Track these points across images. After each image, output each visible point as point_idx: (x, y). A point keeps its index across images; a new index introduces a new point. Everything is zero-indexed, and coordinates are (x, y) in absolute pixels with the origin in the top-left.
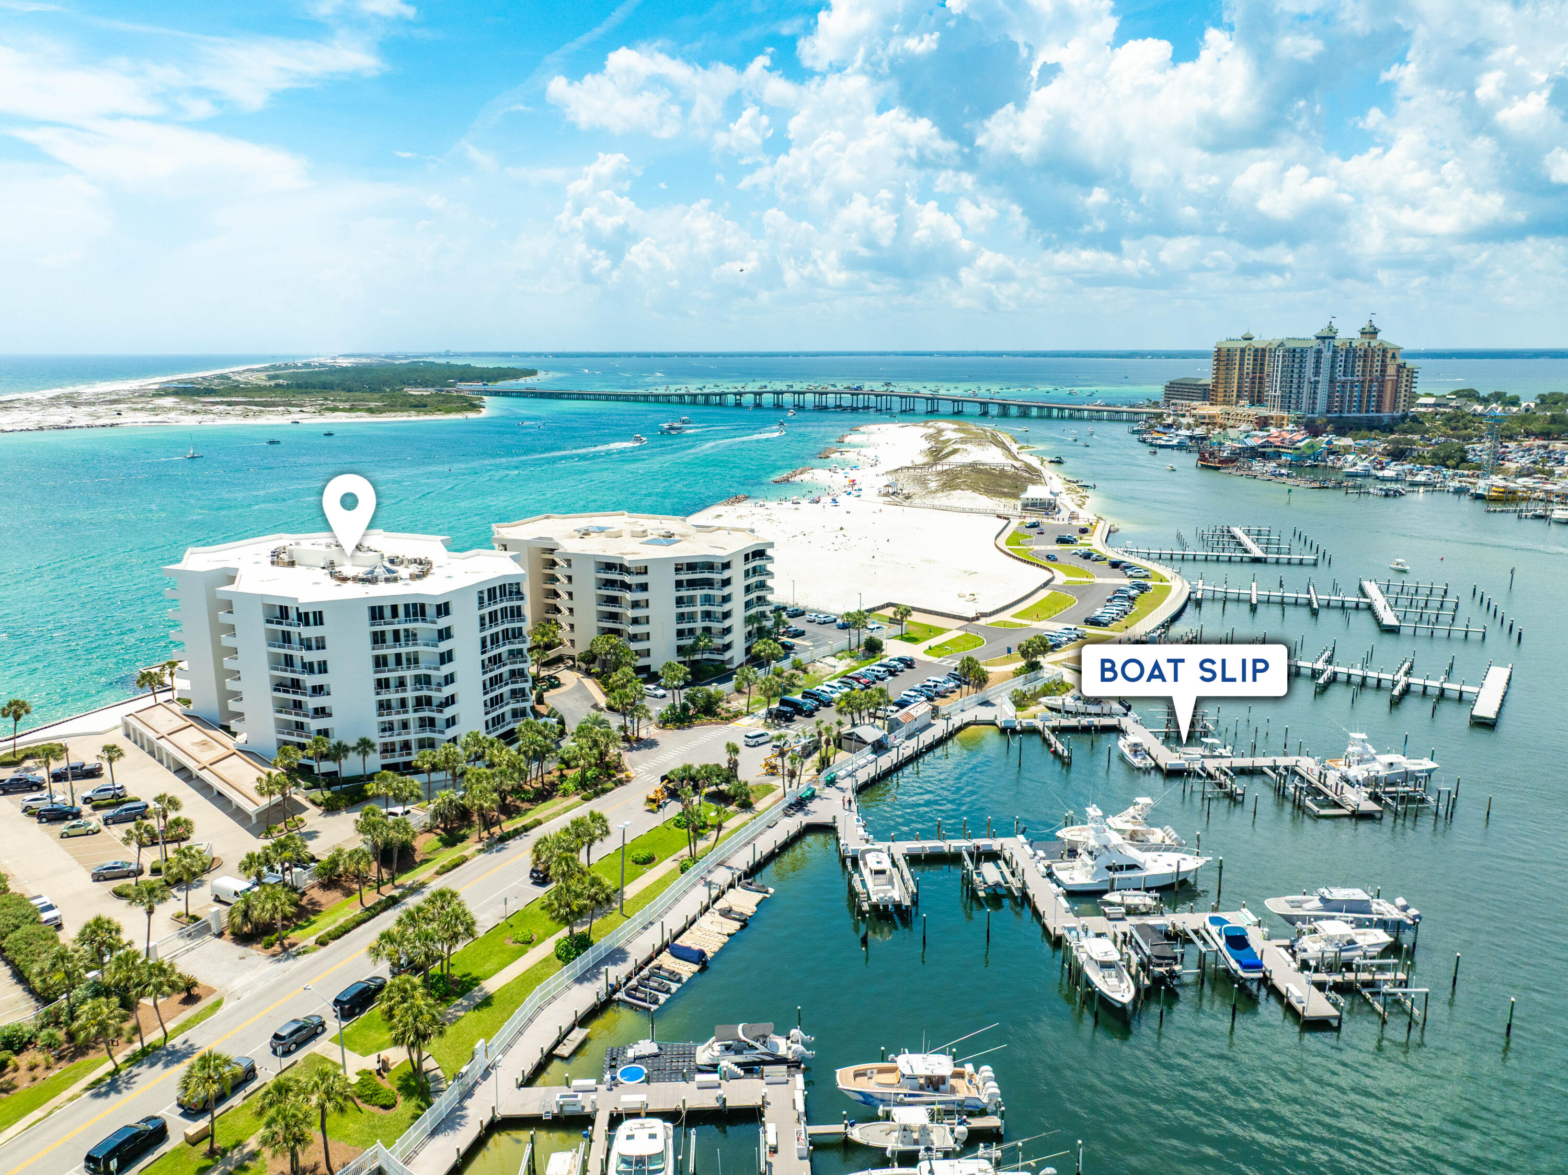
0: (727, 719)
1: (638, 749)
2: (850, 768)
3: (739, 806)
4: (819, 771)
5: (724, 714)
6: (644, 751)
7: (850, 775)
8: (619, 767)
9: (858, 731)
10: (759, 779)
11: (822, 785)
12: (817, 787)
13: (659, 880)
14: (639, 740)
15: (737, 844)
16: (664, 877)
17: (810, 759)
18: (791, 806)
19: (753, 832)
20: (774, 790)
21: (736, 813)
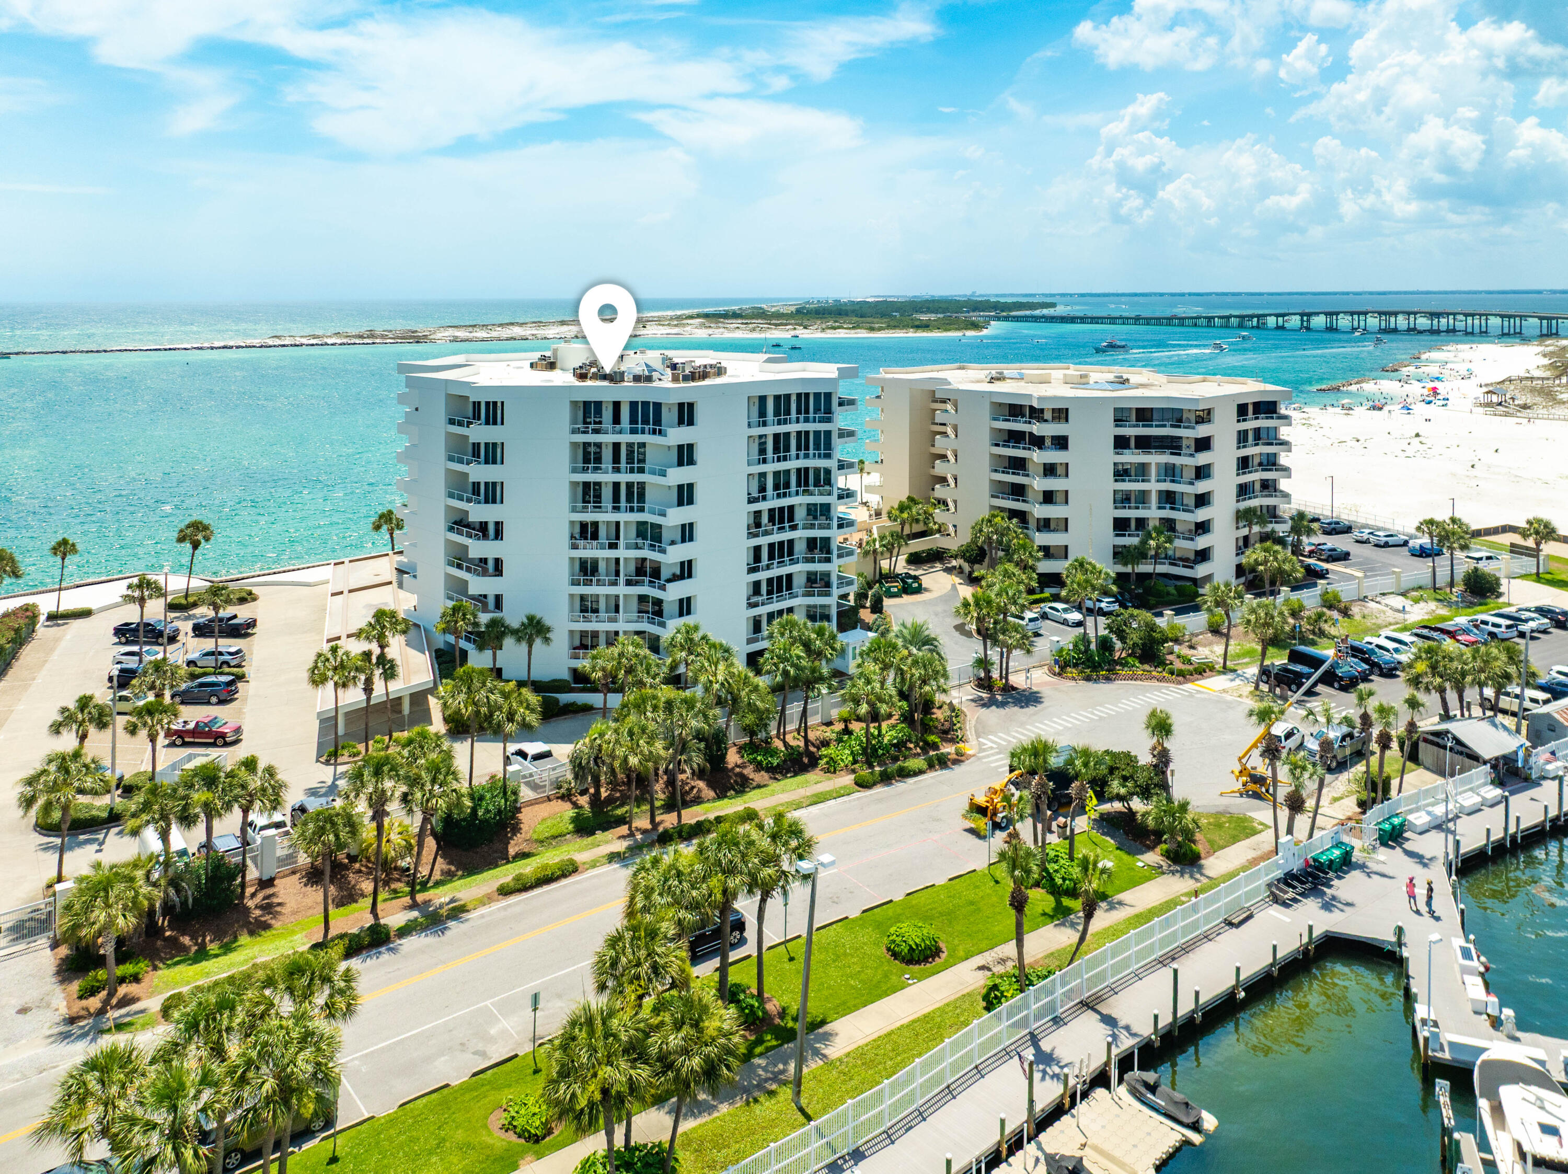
0: (1181, 674)
1: (1002, 705)
2: (1439, 810)
3: (1167, 855)
4: (1364, 805)
5: (1178, 665)
6: (1013, 711)
7: (1438, 827)
8: (949, 733)
9: (1458, 728)
10: (1225, 801)
11: (1371, 838)
12: (1357, 843)
13: (926, 1018)
14: (1008, 689)
15: (1140, 955)
16: (942, 1011)
17: (1344, 776)
18: (1289, 879)
19: (1185, 930)
20: (1255, 832)
21: (1158, 870)
